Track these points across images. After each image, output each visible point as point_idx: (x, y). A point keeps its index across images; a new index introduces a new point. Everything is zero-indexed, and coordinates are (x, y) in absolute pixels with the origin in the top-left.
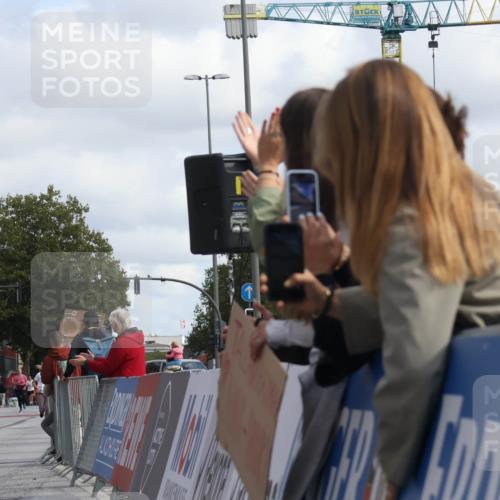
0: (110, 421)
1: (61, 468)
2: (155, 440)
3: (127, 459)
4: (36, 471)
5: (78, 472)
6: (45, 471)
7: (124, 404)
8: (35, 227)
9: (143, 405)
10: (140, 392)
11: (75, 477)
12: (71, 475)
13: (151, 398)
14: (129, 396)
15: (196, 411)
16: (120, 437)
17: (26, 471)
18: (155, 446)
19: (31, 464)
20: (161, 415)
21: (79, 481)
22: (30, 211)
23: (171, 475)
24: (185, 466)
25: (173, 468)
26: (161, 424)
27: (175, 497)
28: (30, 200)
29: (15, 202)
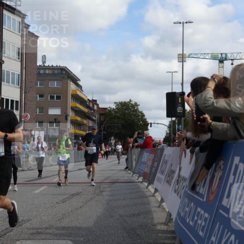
0: (143, 160)
1: (129, 172)
2: (155, 165)
3: (147, 170)
4: (123, 172)
5: (134, 173)
6: (125, 172)
7: (147, 156)
8: (125, 110)
9: (152, 156)
10: (151, 153)
11: (133, 174)
12: (132, 174)
14: (148, 154)
15: (166, 158)
16: (145, 164)
17: (121, 172)
18: (155, 167)
19: (121, 170)
20: (156, 159)
21: (134, 175)
22: (125, 106)
23: (158, 175)
24: (162, 172)
25: (159, 173)
26: (156, 161)
27: (159, 180)
28: (125, 103)
29: (121, 103)
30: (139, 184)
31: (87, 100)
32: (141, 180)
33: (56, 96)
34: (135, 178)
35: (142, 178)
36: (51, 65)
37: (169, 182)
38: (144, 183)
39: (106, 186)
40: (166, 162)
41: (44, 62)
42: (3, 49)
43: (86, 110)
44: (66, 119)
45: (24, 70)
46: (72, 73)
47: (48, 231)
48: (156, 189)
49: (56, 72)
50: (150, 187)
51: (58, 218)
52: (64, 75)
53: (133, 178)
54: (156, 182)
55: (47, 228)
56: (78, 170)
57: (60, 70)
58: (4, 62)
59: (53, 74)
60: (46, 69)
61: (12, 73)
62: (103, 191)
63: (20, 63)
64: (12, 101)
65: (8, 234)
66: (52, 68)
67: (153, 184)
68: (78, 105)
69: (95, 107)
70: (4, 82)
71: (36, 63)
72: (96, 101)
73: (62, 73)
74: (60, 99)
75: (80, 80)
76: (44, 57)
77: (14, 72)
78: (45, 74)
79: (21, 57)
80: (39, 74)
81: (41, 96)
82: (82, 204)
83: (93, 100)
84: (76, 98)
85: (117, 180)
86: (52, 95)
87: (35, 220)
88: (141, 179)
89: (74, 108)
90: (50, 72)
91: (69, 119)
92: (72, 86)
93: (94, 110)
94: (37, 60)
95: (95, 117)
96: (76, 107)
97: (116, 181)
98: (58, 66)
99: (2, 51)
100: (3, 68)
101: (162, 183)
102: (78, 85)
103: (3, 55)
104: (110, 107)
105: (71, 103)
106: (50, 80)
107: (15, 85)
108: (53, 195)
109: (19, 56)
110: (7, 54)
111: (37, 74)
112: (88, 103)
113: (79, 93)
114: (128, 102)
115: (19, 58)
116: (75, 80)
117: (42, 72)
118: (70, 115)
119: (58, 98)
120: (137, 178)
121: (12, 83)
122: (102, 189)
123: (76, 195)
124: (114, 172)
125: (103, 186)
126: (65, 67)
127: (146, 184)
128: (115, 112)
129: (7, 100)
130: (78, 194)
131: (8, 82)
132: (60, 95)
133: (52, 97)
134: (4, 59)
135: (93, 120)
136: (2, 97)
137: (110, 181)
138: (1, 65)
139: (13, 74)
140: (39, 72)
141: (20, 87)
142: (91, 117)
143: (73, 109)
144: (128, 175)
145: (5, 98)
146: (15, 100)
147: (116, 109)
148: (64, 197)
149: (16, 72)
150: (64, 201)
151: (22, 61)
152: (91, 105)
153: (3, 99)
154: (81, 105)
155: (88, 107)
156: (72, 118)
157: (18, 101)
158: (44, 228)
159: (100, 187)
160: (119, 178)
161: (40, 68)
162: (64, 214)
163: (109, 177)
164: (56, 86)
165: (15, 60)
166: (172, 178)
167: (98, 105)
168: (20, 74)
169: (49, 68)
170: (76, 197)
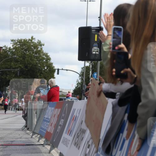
0: (46, 116)
1: (28, 132)
2: (60, 123)
3: (51, 129)
4: (19, 132)
5: (34, 133)
6: (23, 132)
7: (52, 111)
8: (26, 50)
9: (57, 111)
11: (33, 135)
12: (31, 134)
13: (60, 109)
14: (53, 108)
15: (75, 114)
16: (49, 122)
17: (17, 132)
18: (60, 125)
19: (19, 130)
20: (63, 115)
21: (34, 136)
22: (25, 45)
23: (65, 135)
24: (70, 132)
25: (66, 133)
26: (63, 118)
27: (66, 142)
28: (25, 41)
29: (20, 41)
30: (40, 147)
32: (43, 143)
34: (35, 139)
35: (44, 140)
37: (77, 145)
38: (46, 146)
40: (75, 119)
48: (60, 153)
50: (53, 151)
53: (33, 140)
54: (61, 144)
67: (57, 147)
85: (12, 141)
88: (42, 141)
97: (10, 143)
101: (69, 145)
104: (5, 46)
114: (29, 40)
120: (37, 139)
124: (9, 132)
127: (49, 147)
128: (12, 53)
144: (26, 137)
147: (14, 48)
160: (15, 140)
166: (82, 140)
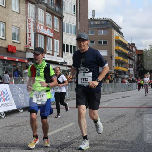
31: (127, 44)
33: (104, 42)
36: (99, 18)
39: (145, 110)
41: (94, 16)
42: (63, 7)
43: (127, 52)
44: (112, 59)
45: (79, 22)
46: (115, 23)
47: (102, 143)
49: (103, 23)
51: (109, 134)
52: (109, 25)
55: (101, 141)
56: (122, 98)
57: (106, 21)
58: (64, 17)
59: (101, 25)
60: (95, 21)
61: (70, 24)
62: (142, 114)
63: (76, 17)
64: (71, 46)
65: (72, 145)
66: (100, 20)
68: (121, 48)
69: (134, 49)
70: (65, 32)
71: (88, 17)
72: (134, 44)
73: (107, 24)
74: (106, 44)
75: (121, 29)
76: (94, 12)
77: (72, 24)
78: (94, 25)
79: (77, 13)
80: (90, 25)
81: (92, 42)
82: (126, 124)
83: (132, 44)
84: (119, 42)
86: (101, 41)
87: (92, 135)
89: (118, 51)
90: (99, 23)
91: (114, 58)
92: (116, 34)
93: (133, 52)
94: (88, 15)
95: (134, 57)
96: (119, 50)
98: (104, 18)
99: (62, 9)
100: (63, 22)
102: (120, 32)
103: (63, 11)
105: (115, 46)
106: (99, 29)
107: (73, 34)
108: (104, 116)
109: (75, 12)
110: (66, 11)
111: (89, 25)
112: (128, 47)
113: (121, 39)
115: (75, 14)
116: (118, 29)
117: (92, 23)
118: (115, 56)
119: (105, 43)
121: (70, 33)
122: (141, 113)
123: (122, 116)
125: (142, 110)
126: (110, 19)
129: (67, 46)
130: (123, 116)
131: (67, 32)
132: (106, 41)
133: (100, 43)
134: (64, 14)
135: (132, 60)
136: (63, 43)
137: (147, 106)
138: (62, 19)
139: (71, 26)
140: (90, 23)
141: (76, 35)
142: (131, 57)
143: (116, 51)
145: (66, 44)
146: (73, 45)
148: (113, 118)
149: (73, 24)
150: (112, 121)
151: (77, 16)
152: (130, 48)
153: (64, 45)
154: (123, 48)
155: (128, 49)
156: (116, 58)
157: (75, 46)
158: (99, 141)
159: (140, 111)
161: (91, 20)
162: (113, 131)
163: (146, 103)
164: (103, 34)
165: (72, 15)
167: (136, 48)
168: (76, 25)
169: (98, 20)
170: (121, 118)
